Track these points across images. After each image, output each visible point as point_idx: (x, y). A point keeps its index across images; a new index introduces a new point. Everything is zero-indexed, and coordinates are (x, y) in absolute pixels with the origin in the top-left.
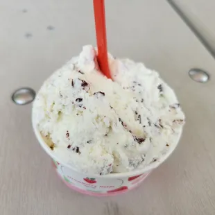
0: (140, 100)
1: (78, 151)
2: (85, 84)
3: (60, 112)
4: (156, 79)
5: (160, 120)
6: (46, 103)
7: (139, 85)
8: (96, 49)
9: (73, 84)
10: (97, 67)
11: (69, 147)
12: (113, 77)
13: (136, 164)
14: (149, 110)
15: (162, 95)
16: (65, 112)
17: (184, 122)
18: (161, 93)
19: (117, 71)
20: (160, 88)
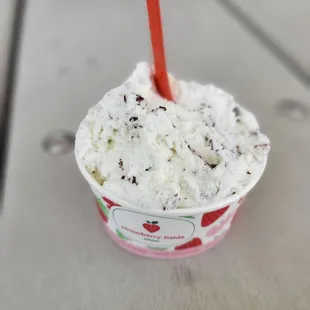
0: (211, 124)
1: (134, 181)
2: (140, 99)
3: (110, 141)
4: (230, 102)
5: (238, 147)
6: (91, 131)
7: (209, 107)
8: (153, 67)
9: (125, 99)
10: (155, 88)
11: (123, 177)
12: (175, 99)
13: (210, 196)
14: (223, 135)
15: (238, 121)
16: (117, 139)
17: (269, 147)
18: (238, 118)
19: (180, 93)
20: (236, 111)
